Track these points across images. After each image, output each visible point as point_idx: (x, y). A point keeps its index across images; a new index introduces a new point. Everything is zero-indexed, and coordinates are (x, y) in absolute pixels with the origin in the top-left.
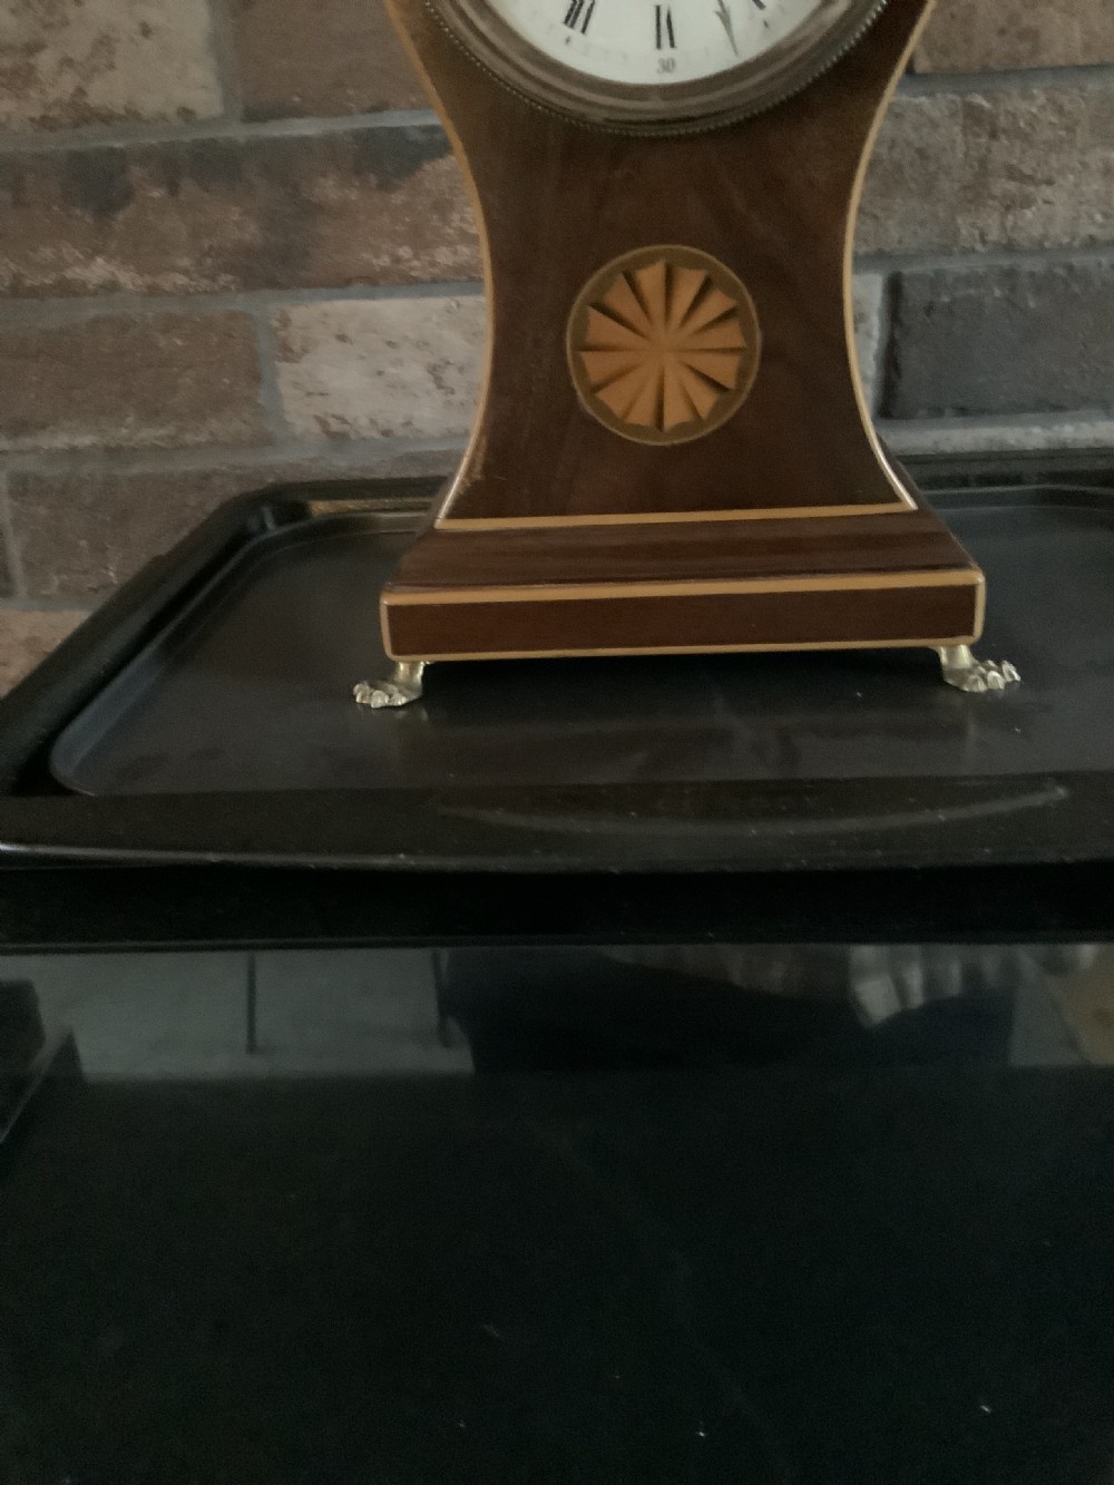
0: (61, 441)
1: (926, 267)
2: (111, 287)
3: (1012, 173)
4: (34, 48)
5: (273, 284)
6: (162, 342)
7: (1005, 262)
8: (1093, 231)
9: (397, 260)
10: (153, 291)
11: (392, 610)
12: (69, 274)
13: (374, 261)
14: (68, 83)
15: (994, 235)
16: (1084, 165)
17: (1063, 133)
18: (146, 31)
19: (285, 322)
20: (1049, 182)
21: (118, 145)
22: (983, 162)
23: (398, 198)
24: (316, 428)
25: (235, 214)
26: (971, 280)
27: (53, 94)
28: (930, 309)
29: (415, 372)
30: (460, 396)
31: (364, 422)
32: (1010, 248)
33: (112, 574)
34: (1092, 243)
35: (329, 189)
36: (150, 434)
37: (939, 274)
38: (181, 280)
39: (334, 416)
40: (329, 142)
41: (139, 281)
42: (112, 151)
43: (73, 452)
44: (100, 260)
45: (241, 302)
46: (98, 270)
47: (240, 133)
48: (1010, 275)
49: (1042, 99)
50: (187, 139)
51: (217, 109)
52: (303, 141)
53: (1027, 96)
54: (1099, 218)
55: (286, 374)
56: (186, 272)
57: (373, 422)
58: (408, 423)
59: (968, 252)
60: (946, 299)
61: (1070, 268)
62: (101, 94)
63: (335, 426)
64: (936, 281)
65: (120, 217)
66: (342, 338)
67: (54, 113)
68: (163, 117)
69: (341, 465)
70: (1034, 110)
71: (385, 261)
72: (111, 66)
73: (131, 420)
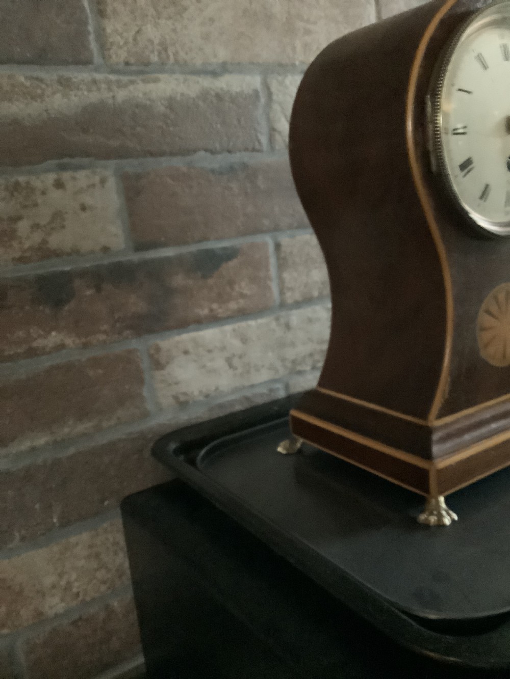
0: (25, 445)
2: (61, 347)
4: (19, 218)
5: (151, 331)
6: (91, 373)
9: (211, 310)
10: (86, 346)
12: (35, 344)
13: (201, 312)
14: (37, 237)
18: (83, 208)
19: (158, 349)
21: (67, 268)
23: (211, 281)
24: (173, 401)
25: (133, 297)
27: (27, 245)
29: (220, 362)
30: (239, 370)
31: (196, 393)
33: (55, 520)
35: (180, 280)
39: (181, 393)
40: (180, 259)
41: (78, 341)
42: (63, 273)
43: (33, 449)
44: (54, 333)
45: (134, 343)
46: (54, 338)
47: (136, 257)
50: (106, 262)
51: (123, 246)
52: (168, 260)
55: (158, 376)
56: (105, 332)
57: (199, 392)
58: (217, 389)
62: (55, 241)
63: (182, 398)
65: (66, 308)
66: (186, 352)
67: (28, 254)
68: (92, 252)
71: (205, 312)
72: (63, 227)
73: (71, 422)
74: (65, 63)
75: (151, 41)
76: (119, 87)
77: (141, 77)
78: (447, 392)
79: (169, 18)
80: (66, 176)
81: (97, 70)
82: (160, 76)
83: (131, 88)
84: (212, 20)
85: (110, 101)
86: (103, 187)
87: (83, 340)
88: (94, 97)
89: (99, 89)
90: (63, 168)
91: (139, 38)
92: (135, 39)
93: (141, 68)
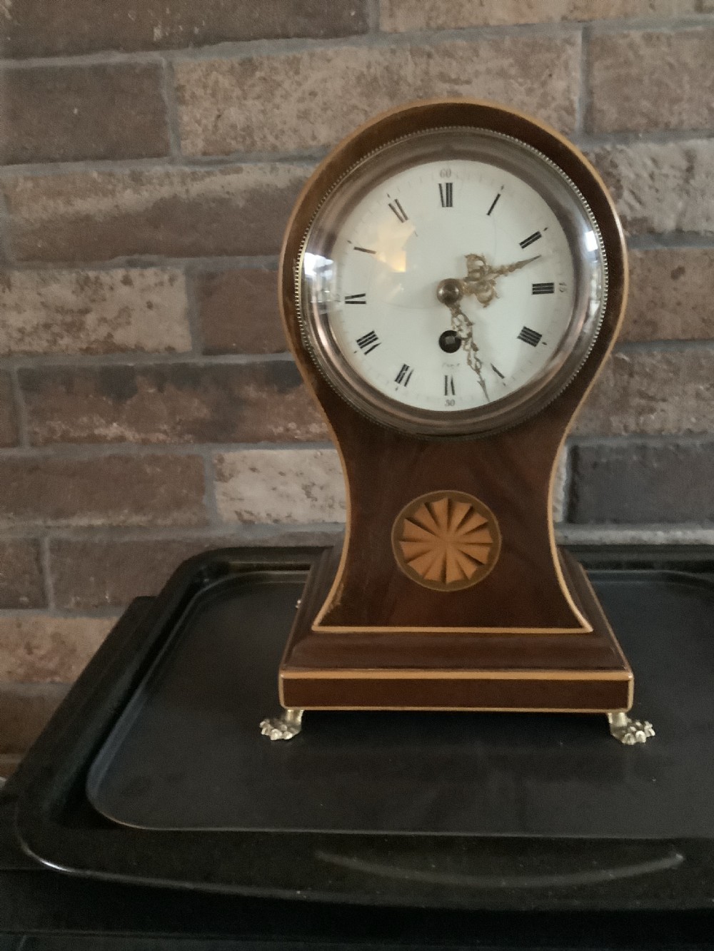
0: (83, 521)
1: (594, 443)
2: (121, 439)
3: (642, 395)
4: (86, 311)
5: (215, 440)
6: (148, 470)
7: (639, 442)
8: (690, 426)
9: (288, 430)
10: (145, 442)
11: (286, 681)
12: (96, 432)
13: (274, 430)
14: (103, 331)
15: (633, 427)
16: (685, 393)
17: (671, 375)
18: (150, 306)
19: (221, 460)
20: (664, 400)
21: (131, 364)
22: (625, 389)
23: (290, 397)
24: (235, 517)
25: (196, 402)
26: (620, 451)
27: (93, 338)
28: (595, 465)
29: (295, 489)
30: (320, 502)
31: (263, 515)
32: (642, 433)
33: (107, 597)
34: (690, 433)
35: (251, 392)
36: (136, 519)
37: (601, 447)
38: (162, 437)
39: (245, 511)
40: (251, 367)
41: (137, 436)
42: (127, 367)
43: (91, 528)
44: (115, 424)
45: (196, 449)
46: (114, 430)
47: (202, 361)
48: (643, 449)
49: (659, 357)
50: (171, 362)
51: (189, 348)
52: (238, 367)
53: (651, 355)
54: (693, 420)
55: (220, 487)
56: (165, 432)
57: (268, 515)
58: (289, 516)
59: (616, 435)
60: (604, 460)
61: (678, 446)
62: (120, 337)
63: (246, 517)
64: (599, 451)
65: (129, 402)
66: (253, 470)
67: (94, 346)
68: (157, 351)
69: (249, 538)
70: (654, 362)
71: (281, 429)
72: (129, 323)
73: (126, 511)
74: (139, 156)
75: (233, 127)
76: (194, 179)
77: (221, 167)
78: (339, 599)
79: (258, 97)
80: (134, 273)
81: (172, 162)
82: (243, 165)
83: (207, 180)
84: (313, 94)
85: (184, 196)
86: (172, 285)
87: (143, 436)
88: (165, 192)
89: (171, 183)
90: (132, 264)
91: (220, 124)
92: (215, 126)
93: (221, 157)
